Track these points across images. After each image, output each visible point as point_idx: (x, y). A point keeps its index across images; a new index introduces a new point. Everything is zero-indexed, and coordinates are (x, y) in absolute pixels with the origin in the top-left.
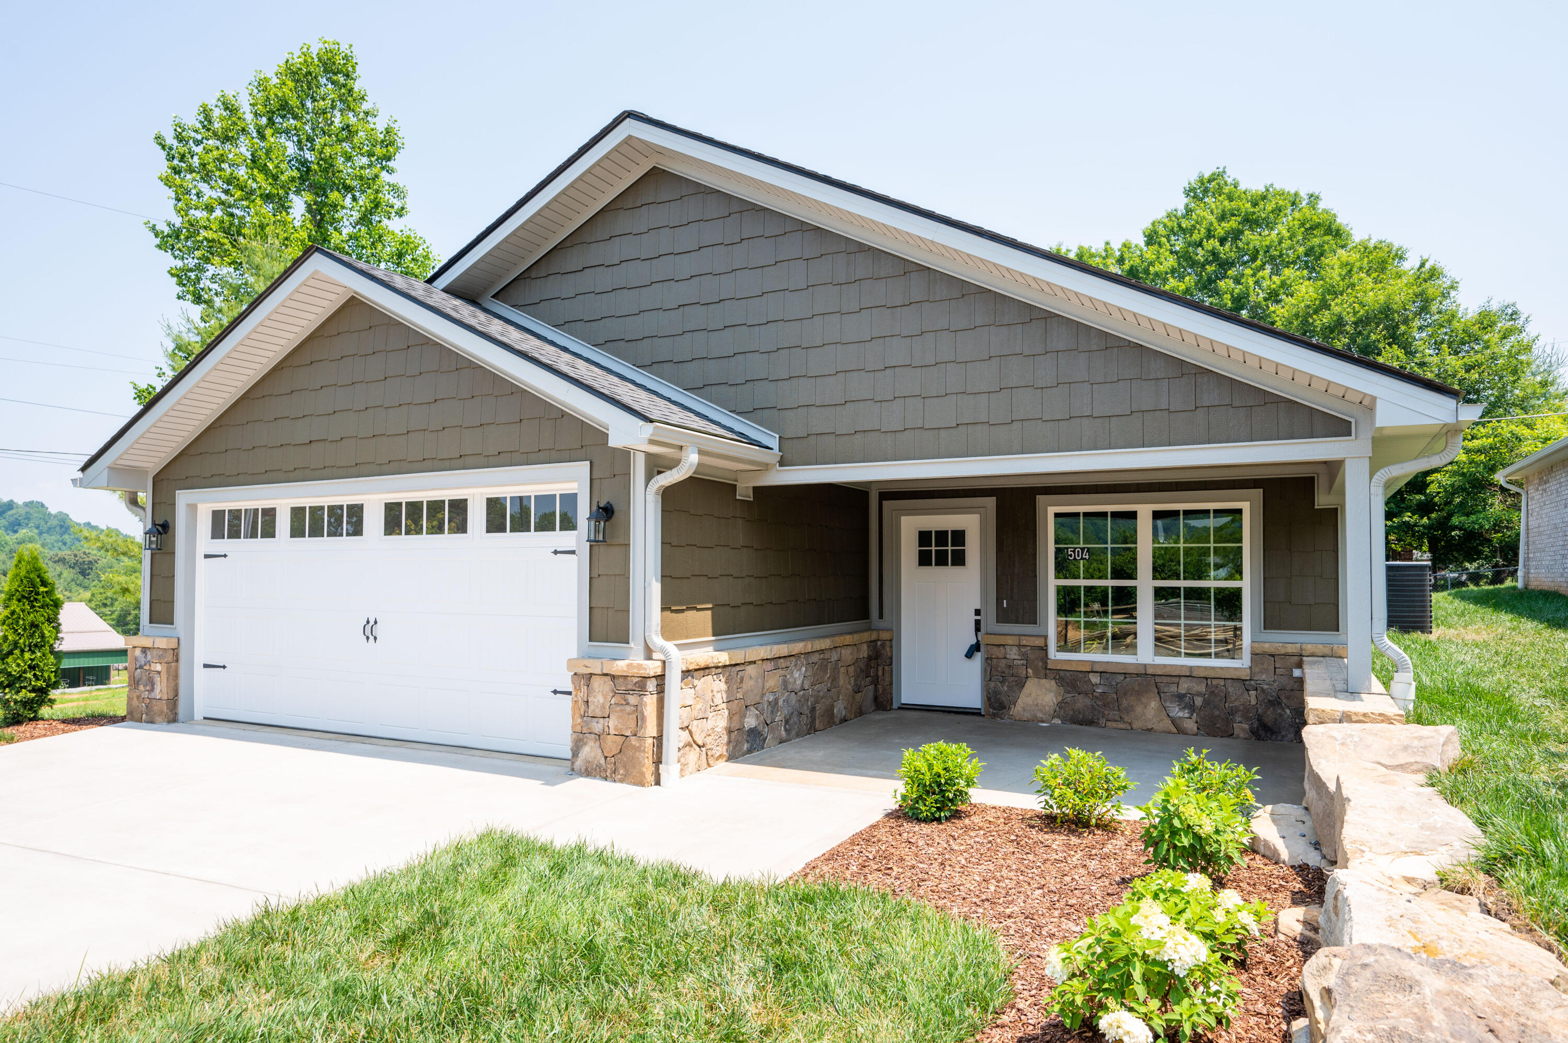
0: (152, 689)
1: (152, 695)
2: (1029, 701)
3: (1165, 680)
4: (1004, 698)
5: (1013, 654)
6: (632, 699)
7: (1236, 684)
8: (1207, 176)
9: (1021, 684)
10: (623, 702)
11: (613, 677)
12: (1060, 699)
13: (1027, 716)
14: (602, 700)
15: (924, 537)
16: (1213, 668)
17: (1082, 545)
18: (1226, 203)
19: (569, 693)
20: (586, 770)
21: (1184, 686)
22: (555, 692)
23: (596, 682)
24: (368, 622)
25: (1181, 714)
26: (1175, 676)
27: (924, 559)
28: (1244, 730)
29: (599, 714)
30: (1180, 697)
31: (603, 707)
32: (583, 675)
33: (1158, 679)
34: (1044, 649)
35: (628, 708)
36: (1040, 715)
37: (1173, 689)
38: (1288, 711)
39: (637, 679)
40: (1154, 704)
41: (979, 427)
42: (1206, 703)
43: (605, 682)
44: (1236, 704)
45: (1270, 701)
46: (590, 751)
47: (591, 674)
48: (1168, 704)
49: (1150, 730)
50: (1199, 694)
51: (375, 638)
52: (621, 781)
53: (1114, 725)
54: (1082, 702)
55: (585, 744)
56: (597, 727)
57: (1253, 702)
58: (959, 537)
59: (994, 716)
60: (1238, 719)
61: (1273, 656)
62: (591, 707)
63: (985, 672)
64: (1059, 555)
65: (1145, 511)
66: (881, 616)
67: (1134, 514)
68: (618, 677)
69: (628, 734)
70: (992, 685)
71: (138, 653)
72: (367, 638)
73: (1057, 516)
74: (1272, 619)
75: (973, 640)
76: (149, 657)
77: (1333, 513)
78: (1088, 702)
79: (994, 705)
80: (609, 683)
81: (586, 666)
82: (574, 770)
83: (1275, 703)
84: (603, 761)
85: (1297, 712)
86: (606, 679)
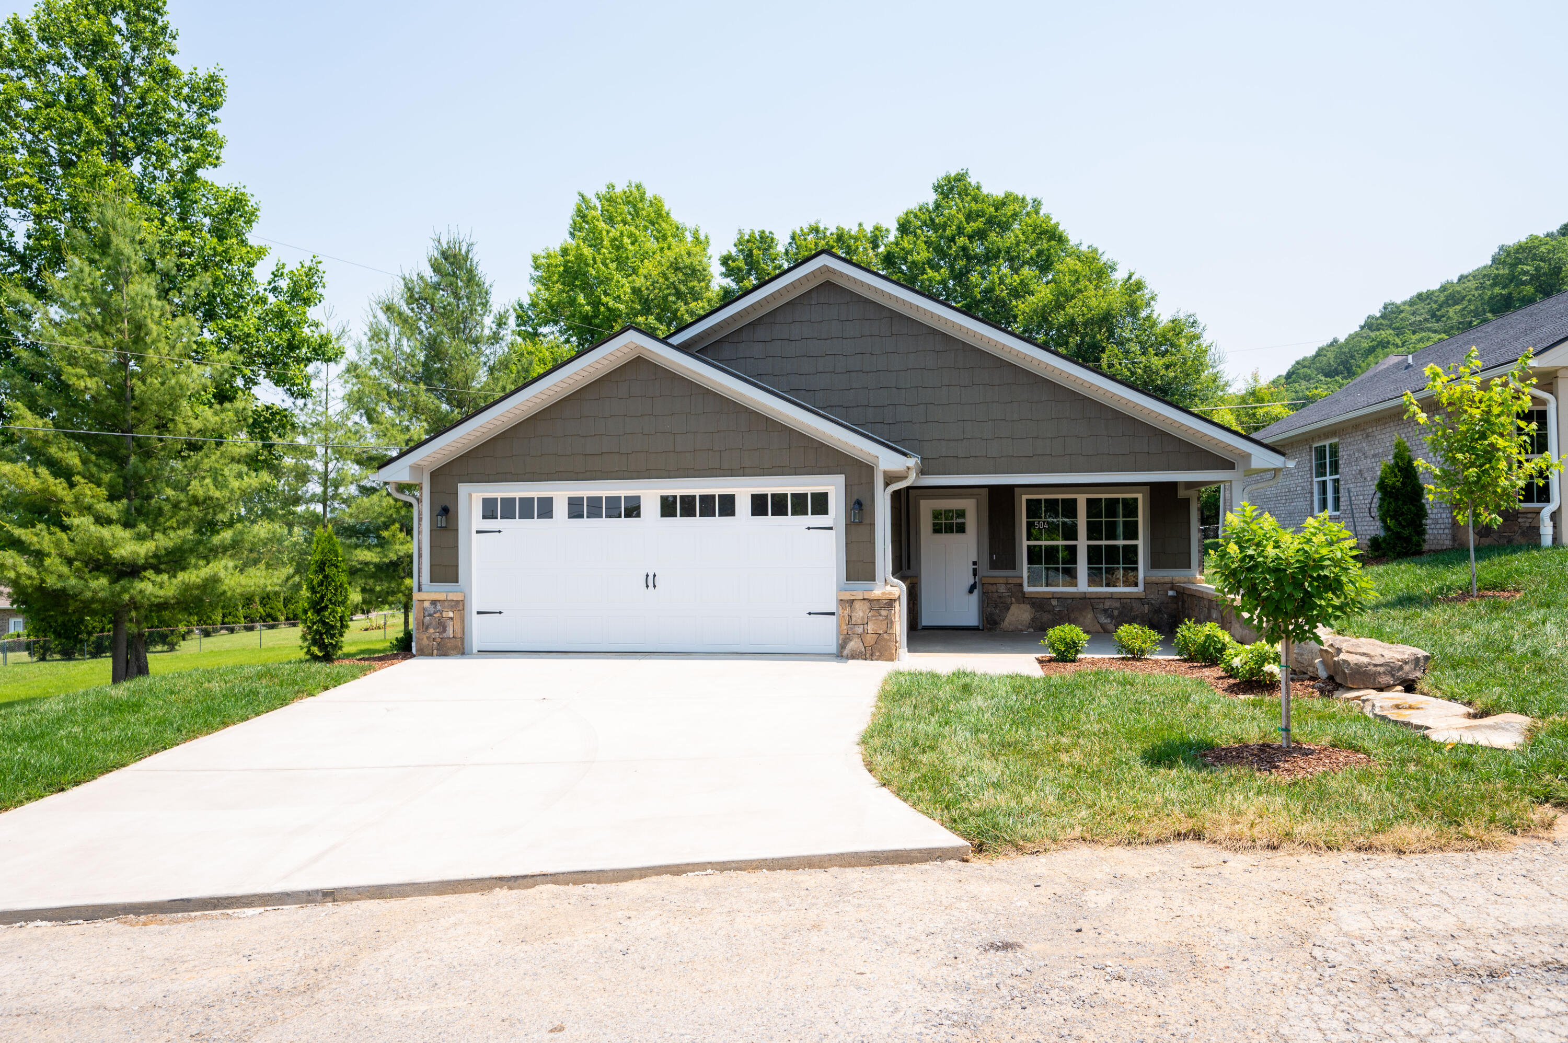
0: (444, 630)
1: (445, 635)
2: (1013, 618)
3: (1096, 601)
4: (997, 617)
5: (1002, 589)
6: (884, 613)
7: (1138, 601)
8: (953, 175)
9: (1008, 609)
10: (877, 614)
11: (870, 600)
12: (1030, 615)
13: (1011, 628)
14: (861, 614)
15: (936, 515)
16: (1127, 592)
17: (1043, 520)
18: (973, 204)
19: (835, 613)
20: (852, 654)
21: (1108, 604)
22: (810, 614)
23: (857, 605)
24: (647, 576)
25: (1105, 620)
26: (1102, 598)
27: (937, 530)
29: (859, 621)
30: (1105, 611)
31: (863, 618)
32: (847, 602)
33: (1092, 600)
34: (1021, 585)
35: (881, 618)
36: (1020, 627)
37: (1101, 606)
38: (1166, 615)
39: (886, 601)
40: (1090, 616)
42: (1120, 612)
43: (864, 604)
44: (1137, 612)
45: (1156, 609)
46: (854, 644)
47: (853, 600)
48: (1098, 615)
50: (1116, 609)
51: (655, 586)
52: (877, 660)
54: (1045, 617)
55: (850, 640)
56: (859, 630)
57: (1145, 608)
58: (961, 514)
59: (990, 630)
61: (1158, 584)
62: (854, 619)
63: (983, 601)
64: (1030, 526)
65: (1082, 500)
66: (909, 568)
67: (1075, 500)
68: (873, 600)
69: (881, 632)
70: (989, 609)
71: (427, 604)
72: (647, 586)
73: (1028, 501)
74: (1156, 562)
75: (972, 582)
76: (439, 607)
77: (1187, 501)
78: (1050, 617)
79: (988, 622)
80: (867, 604)
81: (847, 596)
82: (843, 656)
83: (1158, 611)
84: (863, 649)
85: (1170, 616)
86: (865, 601)
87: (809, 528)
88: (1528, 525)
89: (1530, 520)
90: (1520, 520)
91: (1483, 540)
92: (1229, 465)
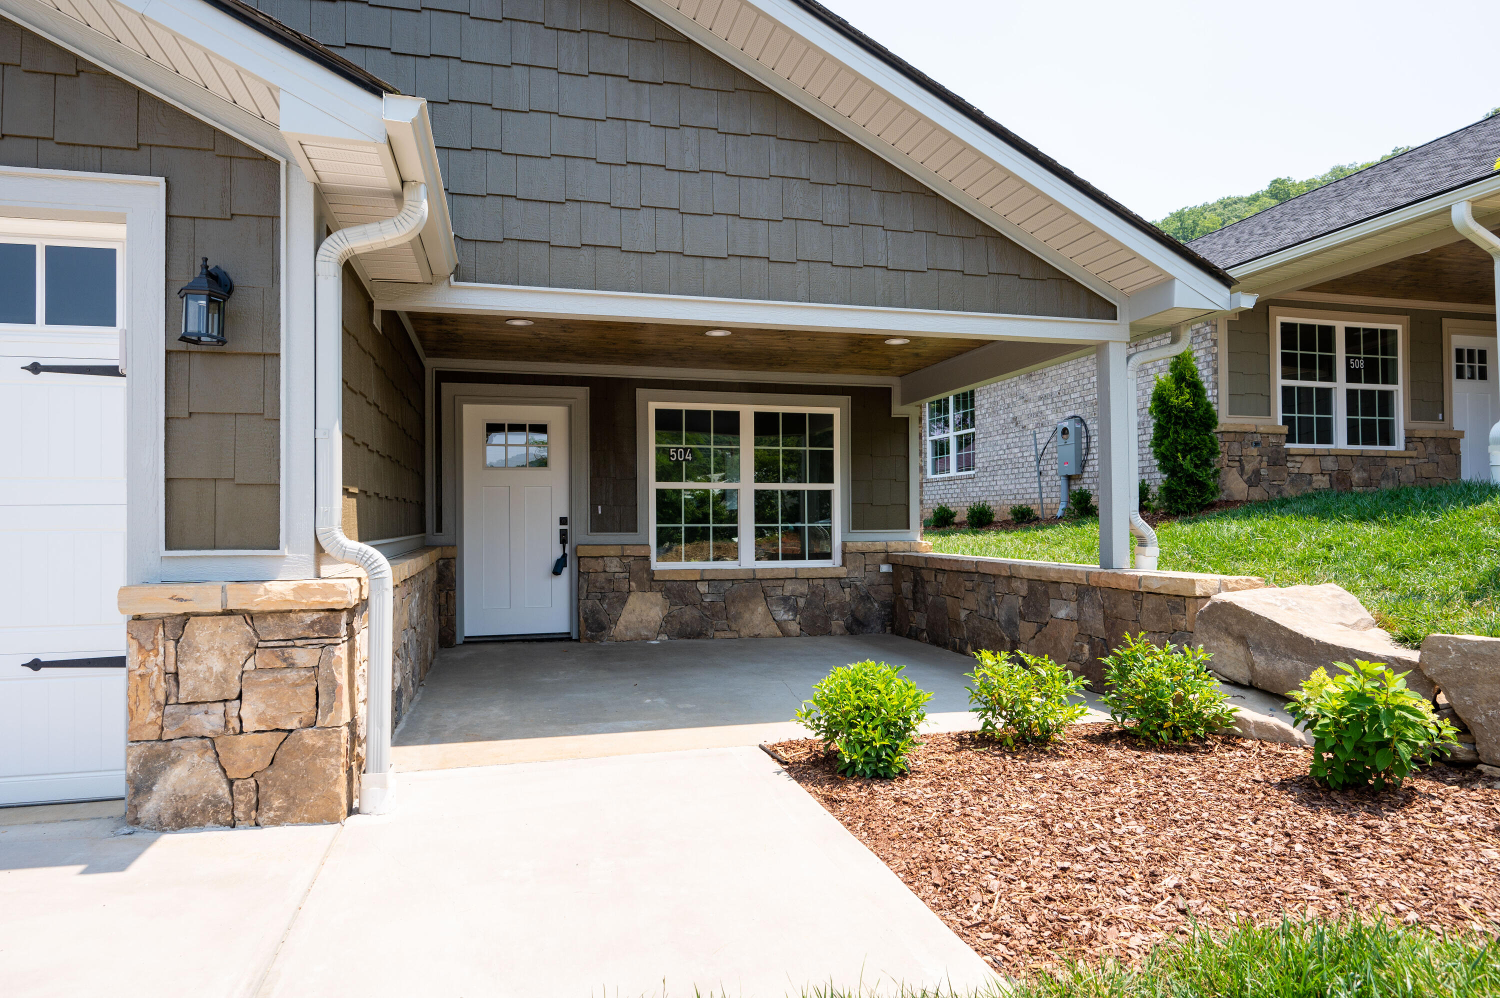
2: (633, 618)
3: (771, 583)
4: (603, 618)
5: (614, 566)
6: (304, 657)
7: (835, 583)
9: (623, 601)
10: (279, 664)
11: (250, 616)
12: (666, 612)
13: (630, 635)
14: (218, 666)
15: (493, 430)
16: (816, 569)
17: (684, 446)
19: (118, 662)
20: (176, 816)
21: (789, 588)
22: (35, 665)
23: (202, 631)
25: (785, 617)
26: (780, 579)
28: (840, 626)
29: (209, 692)
30: (785, 600)
31: (224, 678)
32: (163, 620)
33: (765, 584)
34: (647, 558)
35: (294, 676)
36: (644, 633)
37: (779, 592)
38: (876, 605)
39: (316, 616)
40: (761, 609)
41: (755, 262)
42: (809, 603)
43: (227, 628)
44: (834, 602)
45: (862, 596)
46: (185, 776)
47: (186, 617)
48: (774, 608)
49: (756, 636)
50: (802, 595)
52: (276, 822)
53: (722, 634)
54: (689, 614)
55: (174, 762)
56: (208, 721)
57: (848, 599)
59: (592, 639)
60: (835, 616)
61: (863, 554)
62: (188, 684)
63: (579, 588)
64: (662, 455)
65: (747, 413)
66: (439, 529)
67: (736, 415)
68: (264, 614)
69: (293, 724)
70: (590, 603)
73: (659, 412)
74: (860, 520)
75: (559, 554)
77: (906, 420)
78: (696, 613)
79: (588, 627)
80: (240, 630)
82: (136, 822)
83: (866, 598)
84: (223, 790)
85: (883, 605)
86: (232, 621)
87: (35, 368)
88: (1296, 471)
89: (1298, 465)
90: (1289, 464)
91: (1252, 489)
92: (1105, 310)
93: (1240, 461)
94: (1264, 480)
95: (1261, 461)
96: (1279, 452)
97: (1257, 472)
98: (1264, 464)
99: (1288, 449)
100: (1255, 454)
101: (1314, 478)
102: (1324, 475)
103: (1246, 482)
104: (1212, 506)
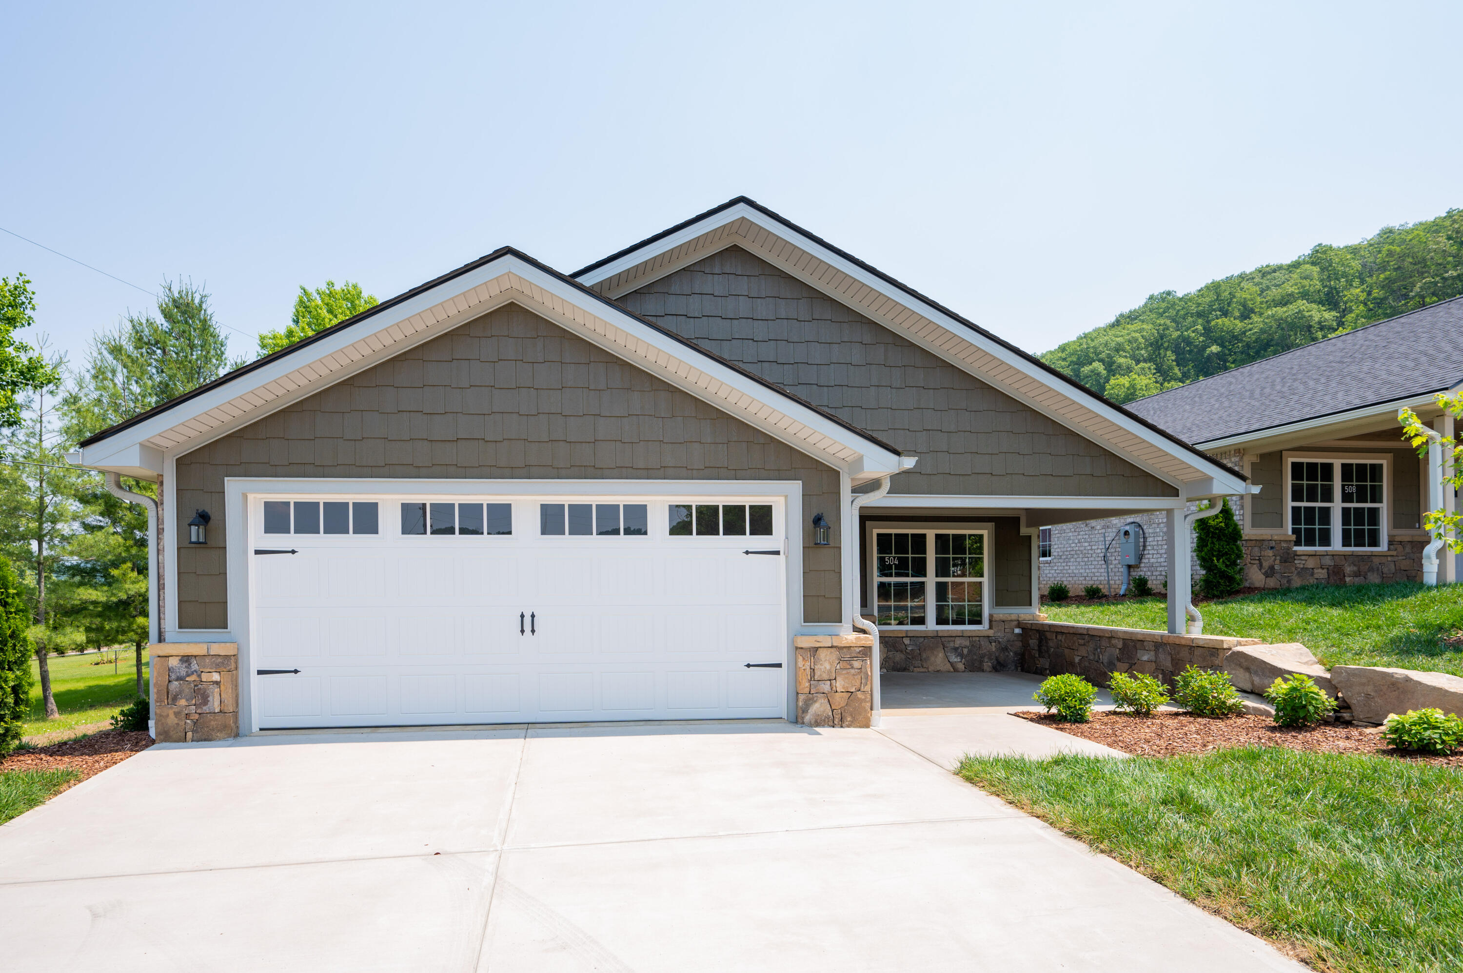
0: (205, 702)
1: (206, 708)
3: (947, 639)
6: (857, 664)
7: (986, 639)
10: (848, 667)
11: (840, 648)
12: (887, 656)
14: (828, 667)
16: (974, 631)
17: (894, 555)
20: (816, 721)
21: (958, 642)
22: (748, 666)
23: (822, 654)
24: (522, 616)
25: (956, 660)
26: (952, 637)
28: (989, 666)
29: (825, 677)
30: (955, 649)
31: (830, 671)
32: (808, 649)
33: (943, 639)
35: (853, 671)
37: (952, 644)
38: (1011, 653)
39: (860, 649)
40: (941, 655)
41: (984, 476)
42: (970, 651)
43: (831, 653)
44: (985, 651)
45: (1002, 648)
46: (819, 707)
47: (816, 649)
48: (949, 654)
49: (938, 671)
50: (965, 646)
51: (533, 631)
52: (848, 726)
53: (918, 670)
54: (899, 657)
55: (815, 702)
56: (825, 687)
57: (994, 650)
60: (986, 660)
61: (1003, 621)
62: (818, 673)
64: (881, 560)
65: (931, 536)
67: (924, 536)
68: (844, 647)
69: (853, 690)
71: (174, 662)
72: (522, 631)
73: (879, 535)
74: (1000, 600)
76: (195, 666)
77: (1030, 537)
78: (903, 656)
80: (835, 654)
81: (806, 642)
82: (803, 723)
83: (1005, 649)
84: (830, 714)
85: (1016, 653)
86: (833, 650)
87: (747, 553)
88: (1302, 566)
89: (1304, 562)
90: (1296, 562)
91: (1268, 579)
92: (1172, 491)
93: (1259, 560)
94: (1277, 573)
95: (1275, 560)
96: (1288, 554)
97: (1272, 568)
98: (1278, 562)
99: (1295, 551)
100: (1271, 555)
101: (1316, 571)
102: (1323, 569)
103: (1264, 574)
104: (1238, 592)
